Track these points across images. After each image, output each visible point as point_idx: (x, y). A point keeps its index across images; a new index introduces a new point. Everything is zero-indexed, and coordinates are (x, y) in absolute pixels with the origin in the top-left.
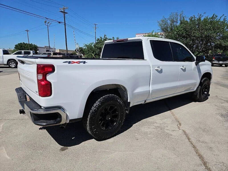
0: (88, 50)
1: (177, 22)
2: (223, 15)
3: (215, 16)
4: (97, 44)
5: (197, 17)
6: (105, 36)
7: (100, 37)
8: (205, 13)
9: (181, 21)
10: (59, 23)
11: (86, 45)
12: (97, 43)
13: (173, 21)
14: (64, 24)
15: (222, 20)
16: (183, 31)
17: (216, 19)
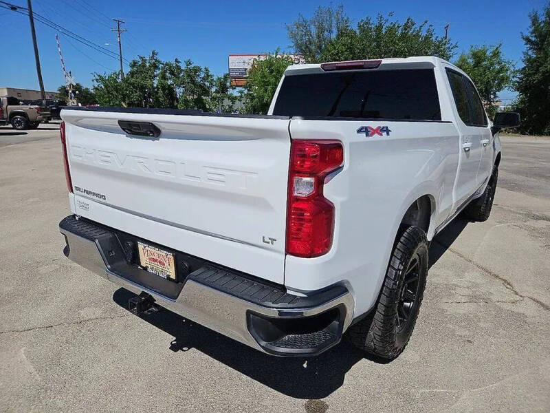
0: (109, 92)
1: (331, 32)
2: (426, 22)
3: (410, 24)
4: (132, 77)
5: (374, 23)
6: (153, 53)
7: (140, 58)
8: (391, 14)
9: (338, 28)
10: (14, 8)
11: (102, 79)
12: (132, 74)
13: (321, 29)
14: (27, 12)
15: (424, 33)
16: (346, 53)
17: (412, 30)
